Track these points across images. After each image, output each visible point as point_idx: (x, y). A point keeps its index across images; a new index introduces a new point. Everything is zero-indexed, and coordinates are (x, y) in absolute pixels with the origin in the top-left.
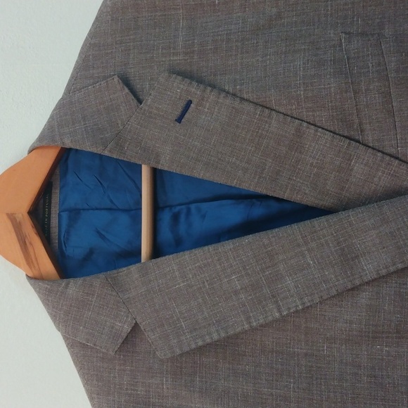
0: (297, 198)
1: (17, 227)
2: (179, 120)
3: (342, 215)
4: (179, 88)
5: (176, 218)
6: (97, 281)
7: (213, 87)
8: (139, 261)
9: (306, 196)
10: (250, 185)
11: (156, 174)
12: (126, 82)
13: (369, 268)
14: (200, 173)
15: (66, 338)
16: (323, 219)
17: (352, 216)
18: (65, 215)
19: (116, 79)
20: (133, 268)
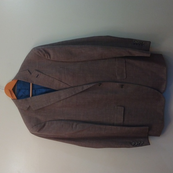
0: (53, 89)
1: (10, 92)
2: (37, 77)
3: (59, 91)
4: (37, 72)
5: (35, 91)
6: (24, 100)
7: (42, 73)
8: (30, 97)
9: (54, 88)
10: (47, 86)
11: (33, 85)
12: (29, 71)
13: (62, 98)
14: (39, 85)
15: (18, 108)
16: (57, 92)
17: (60, 91)
18: (18, 90)
19: (28, 71)
20: (29, 98)
